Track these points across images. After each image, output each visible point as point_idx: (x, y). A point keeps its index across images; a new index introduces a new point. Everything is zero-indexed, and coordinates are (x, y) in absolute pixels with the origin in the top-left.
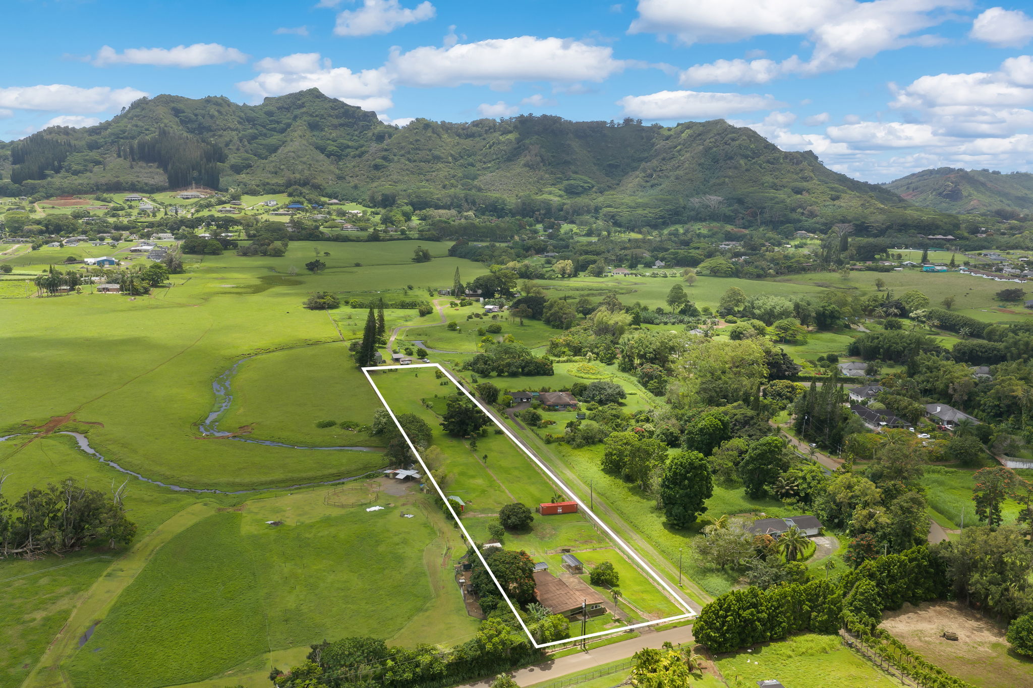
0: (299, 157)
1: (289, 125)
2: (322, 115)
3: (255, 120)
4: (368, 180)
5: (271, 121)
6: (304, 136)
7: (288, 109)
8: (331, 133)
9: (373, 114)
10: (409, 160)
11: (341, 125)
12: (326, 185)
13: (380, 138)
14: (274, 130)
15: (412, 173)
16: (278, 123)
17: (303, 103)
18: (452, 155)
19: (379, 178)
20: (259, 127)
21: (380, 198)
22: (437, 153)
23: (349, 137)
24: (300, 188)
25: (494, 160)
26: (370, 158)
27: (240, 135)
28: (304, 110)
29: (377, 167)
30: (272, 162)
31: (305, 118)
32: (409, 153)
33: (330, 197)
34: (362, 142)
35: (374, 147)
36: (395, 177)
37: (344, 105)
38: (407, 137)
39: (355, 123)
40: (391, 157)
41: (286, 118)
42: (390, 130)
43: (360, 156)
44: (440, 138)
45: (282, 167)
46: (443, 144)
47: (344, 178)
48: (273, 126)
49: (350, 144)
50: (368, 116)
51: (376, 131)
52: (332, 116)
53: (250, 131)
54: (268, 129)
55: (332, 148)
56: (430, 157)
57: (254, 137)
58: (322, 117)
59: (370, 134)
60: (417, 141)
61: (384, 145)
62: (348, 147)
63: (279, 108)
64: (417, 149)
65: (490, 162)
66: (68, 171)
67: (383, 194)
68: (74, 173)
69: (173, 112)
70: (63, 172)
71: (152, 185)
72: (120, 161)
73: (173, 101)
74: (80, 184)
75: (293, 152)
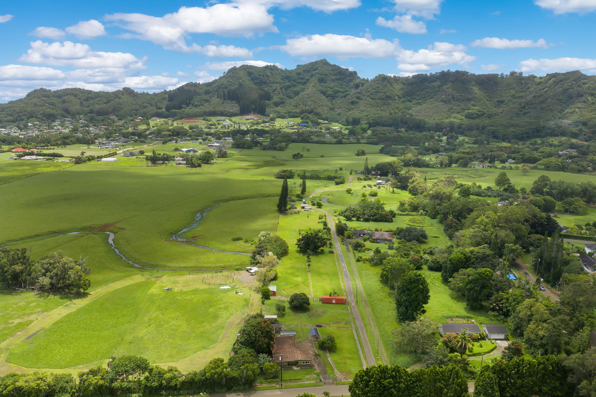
0: (310, 97)
1: (308, 80)
2: (327, 74)
3: (290, 78)
4: (347, 110)
5: (299, 78)
6: (315, 86)
7: (309, 71)
8: (330, 84)
9: (355, 73)
10: (372, 99)
11: (337, 79)
12: (322, 113)
13: (357, 86)
14: (300, 83)
15: (373, 106)
16: (303, 79)
17: (317, 68)
18: (398, 96)
19: (353, 109)
20: (292, 82)
21: (351, 120)
22: (389, 94)
23: (341, 86)
24: (308, 114)
25: (423, 98)
26: (350, 97)
27: (282, 86)
28: (317, 71)
29: (353, 103)
30: (295, 100)
31: (317, 76)
32: (372, 94)
33: (324, 120)
34: (347, 89)
35: (353, 91)
36: (362, 108)
37: (339, 68)
38: (372, 85)
39: (344, 78)
40: (362, 97)
41: (307, 76)
42: (363, 82)
43: (345, 97)
44: (392, 85)
45: (300, 103)
46: (393, 89)
47: (334, 109)
48: (300, 81)
49: (340, 90)
50: (352, 74)
51: (355, 83)
52: (332, 75)
53: (287, 84)
54: (297, 83)
55: (330, 92)
56: (384, 97)
57: (289, 87)
58: (326, 75)
59: (352, 84)
60: (378, 87)
61: (358, 90)
62: (339, 92)
63: (303, 71)
64: (377, 92)
65: (421, 99)
66: (192, 105)
67: (353, 118)
68: (196, 106)
69: (248, 74)
70: (190, 106)
71: (231, 112)
72: (218, 100)
73: (249, 68)
74: (197, 112)
75: (307, 95)
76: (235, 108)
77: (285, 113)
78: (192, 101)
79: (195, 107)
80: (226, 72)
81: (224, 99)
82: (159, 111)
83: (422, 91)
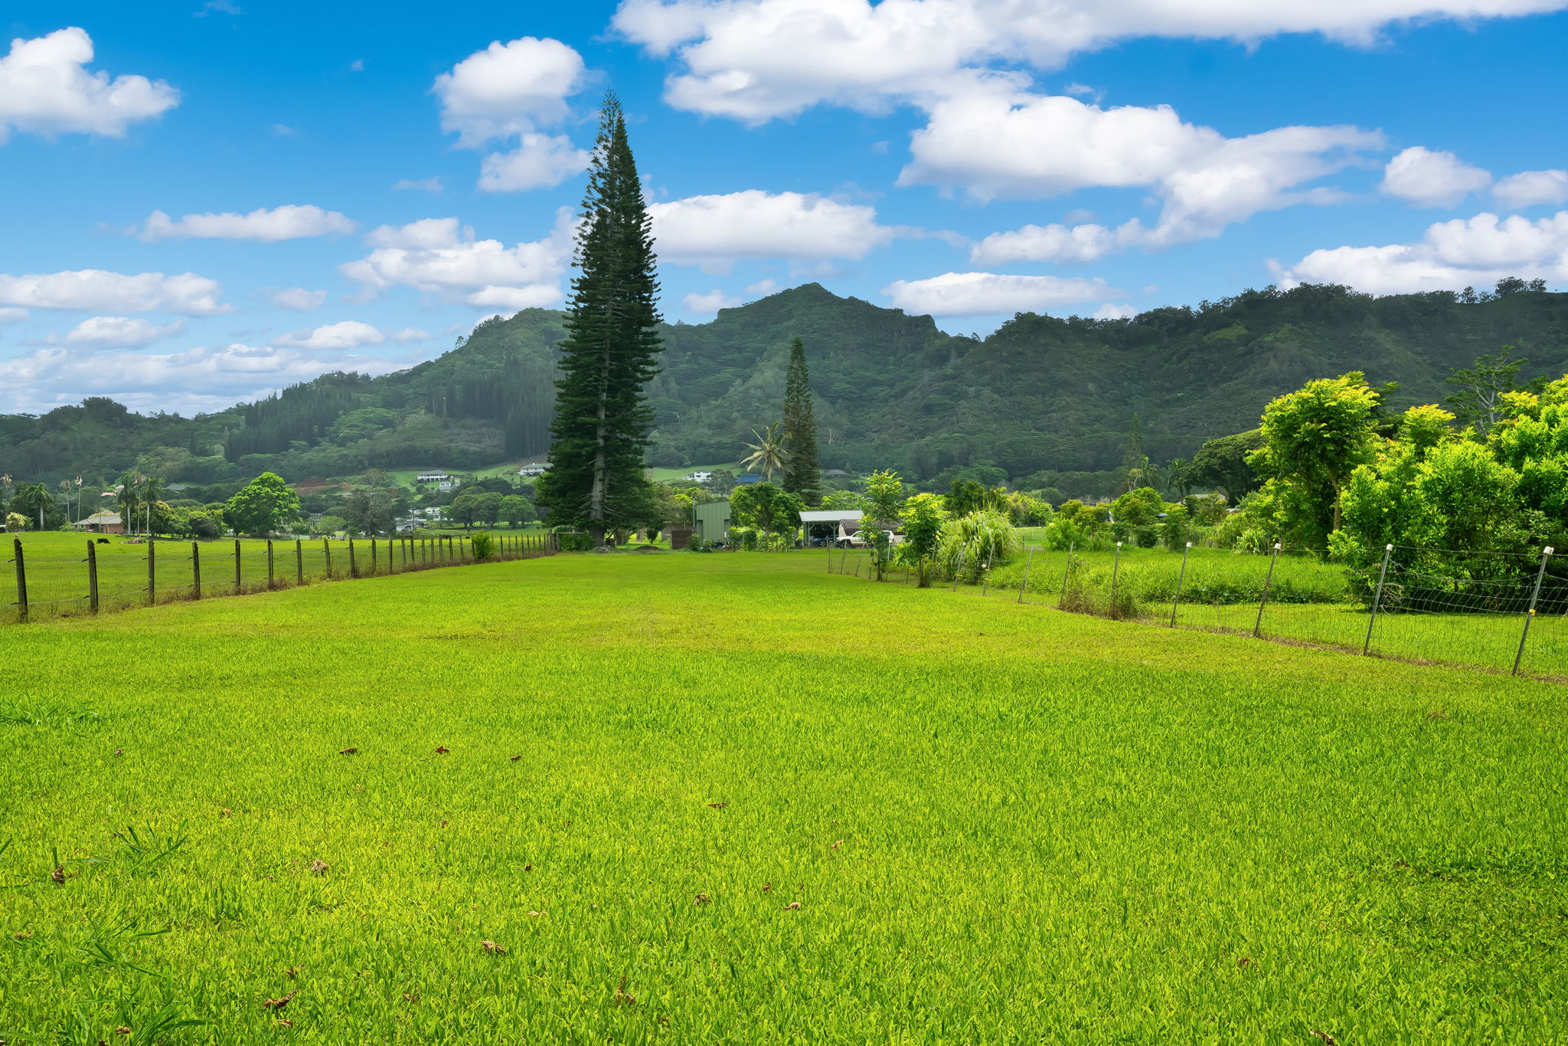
1: (759, 352)
3: (695, 348)
4: (911, 434)
5: (726, 348)
8: (840, 360)
9: (928, 320)
10: (998, 391)
11: (863, 346)
12: (820, 447)
13: (940, 359)
14: (732, 363)
15: (1008, 415)
16: (740, 348)
17: (790, 311)
18: (1093, 381)
19: (936, 429)
20: (701, 359)
21: (934, 460)
22: (1062, 377)
23: (879, 366)
25: (1189, 384)
26: (917, 395)
28: (792, 321)
29: (928, 409)
30: (716, 408)
31: (792, 335)
32: (1000, 380)
34: (903, 372)
35: (928, 375)
36: (967, 424)
37: (869, 308)
38: (996, 352)
39: (889, 340)
40: (962, 388)
41: (754, 341)
42: (960, 345)
43: (898, 396)
47: (863, 436)
48: (730, 355)
49: (879, 378)
50: (917, 324)
51: (931, 349)
54: (721, 363)
57: (692, 376)
59: (920, 356)
61: (949, 370)
62: (876, 383)
63: (743, 326)
66: (332, 441)
67: (941, 453)
68: (342, 443)
69: (543, 338)
70: (325, 443)
71: (475, 453)
72: (428, 418)
73: (545, 320)
74: (342, 457)
75: (760, 387)
76: (491, 440)
77: (680, 449)
78: (332, 429)
79: (340, 445)
80: (466, 338)
81: (451, 415)
82: (200, 460)
83: (1180, 360)
